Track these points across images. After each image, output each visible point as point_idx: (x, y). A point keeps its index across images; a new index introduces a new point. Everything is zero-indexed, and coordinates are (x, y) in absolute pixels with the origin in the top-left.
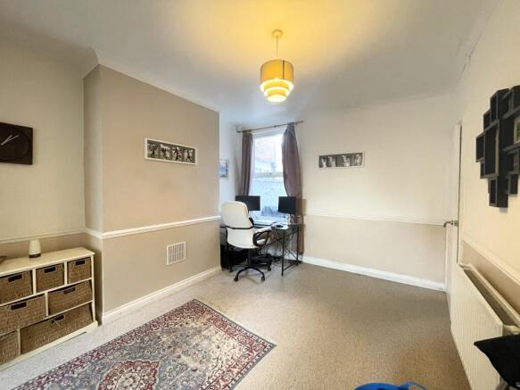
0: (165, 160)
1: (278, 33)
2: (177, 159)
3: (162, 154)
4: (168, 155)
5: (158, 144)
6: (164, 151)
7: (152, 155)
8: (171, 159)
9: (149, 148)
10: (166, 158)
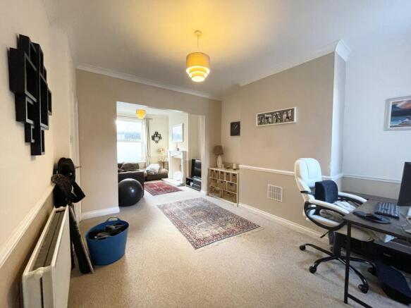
0: (268, 124)
1: (198, 33)
2: (277, 121)
3: (266, 120)
4: (270, 120)
5: (263, 115)
6: (267, 118)
7: (261, 123)
8: (272, 123)
9: (259, 119)
10: (269, 123)
